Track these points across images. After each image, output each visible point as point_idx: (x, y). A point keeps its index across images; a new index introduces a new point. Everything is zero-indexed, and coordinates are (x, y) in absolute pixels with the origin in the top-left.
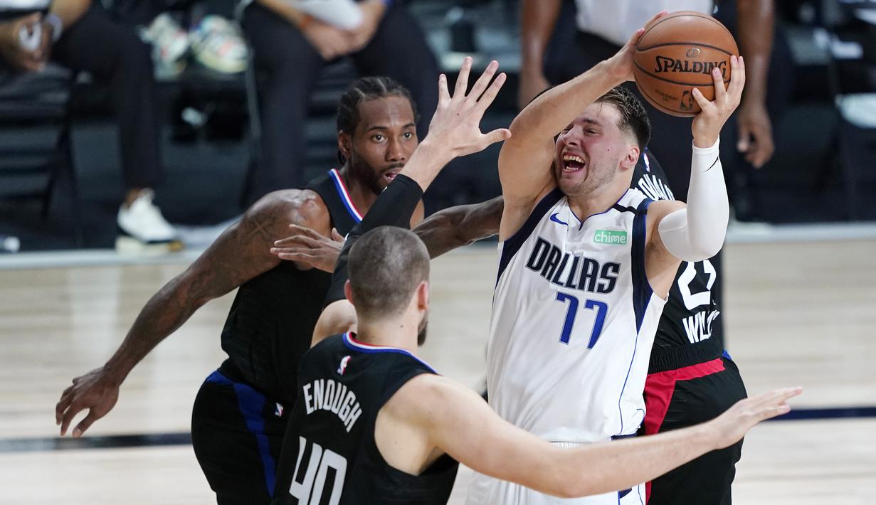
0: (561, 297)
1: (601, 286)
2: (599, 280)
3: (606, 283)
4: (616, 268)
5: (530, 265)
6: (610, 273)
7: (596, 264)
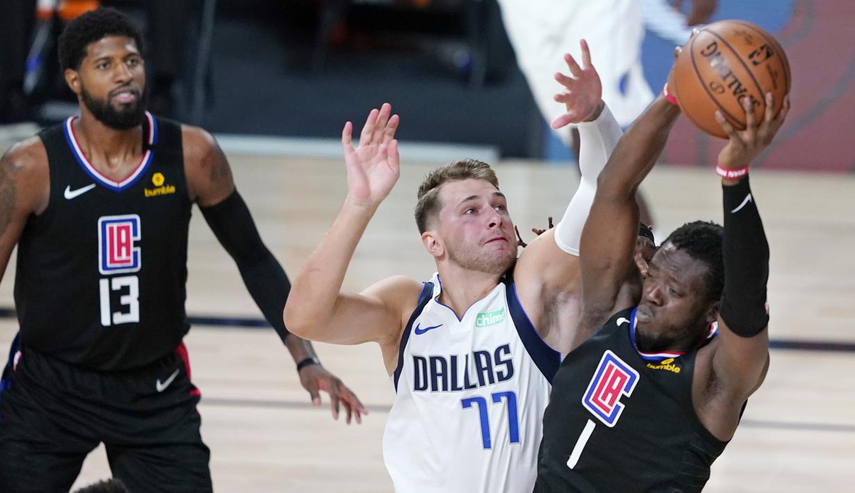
0: (466, 403)
1: (500, 374)
2: (496, 369)
3: (503, 368)
4: (506, 349)
5: (417, 387)
6: (503, 357)
7: (486, 354)
